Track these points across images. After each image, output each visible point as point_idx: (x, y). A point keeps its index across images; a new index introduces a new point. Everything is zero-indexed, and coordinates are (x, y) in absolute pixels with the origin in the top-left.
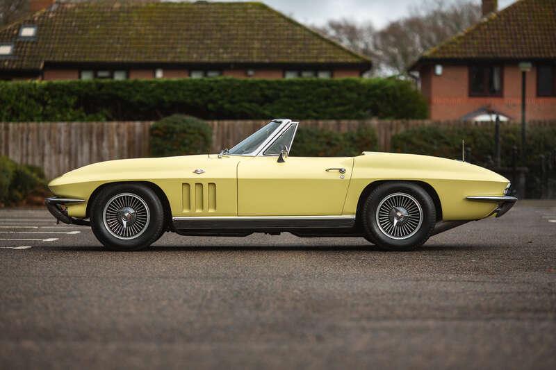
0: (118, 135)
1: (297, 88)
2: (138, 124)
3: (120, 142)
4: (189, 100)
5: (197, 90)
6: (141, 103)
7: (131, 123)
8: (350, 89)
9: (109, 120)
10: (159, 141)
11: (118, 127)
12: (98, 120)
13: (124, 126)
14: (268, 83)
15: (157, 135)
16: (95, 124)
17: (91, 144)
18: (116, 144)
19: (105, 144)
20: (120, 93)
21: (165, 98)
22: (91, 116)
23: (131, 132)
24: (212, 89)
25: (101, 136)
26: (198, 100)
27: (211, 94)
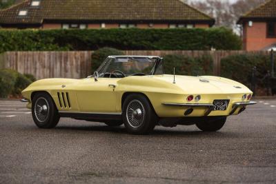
0: (75, 58)
1: (171, 33)
2: (86, 52)
3: (77, 62)
4: (114, 40)
5: (118, 34)
6: (89, 42)
7: (82, 52)
8: (199, 34)
9: (71, 50)
10: (96, 61)
11: (75, 54)
12: (65, 50)
13: (78, 53)
14: (156, 30)
15: (96, 58)
16: (63, 52)
17: (61, 63)
18: (74, 63)
19: (68, 63)
20: (77, 36)
21: (101, 38)
22: (62, 48)
23: (82, 56)
24: (125, 34)
25: (66, 58)
26: (118, 40)
27: (125, 37)
